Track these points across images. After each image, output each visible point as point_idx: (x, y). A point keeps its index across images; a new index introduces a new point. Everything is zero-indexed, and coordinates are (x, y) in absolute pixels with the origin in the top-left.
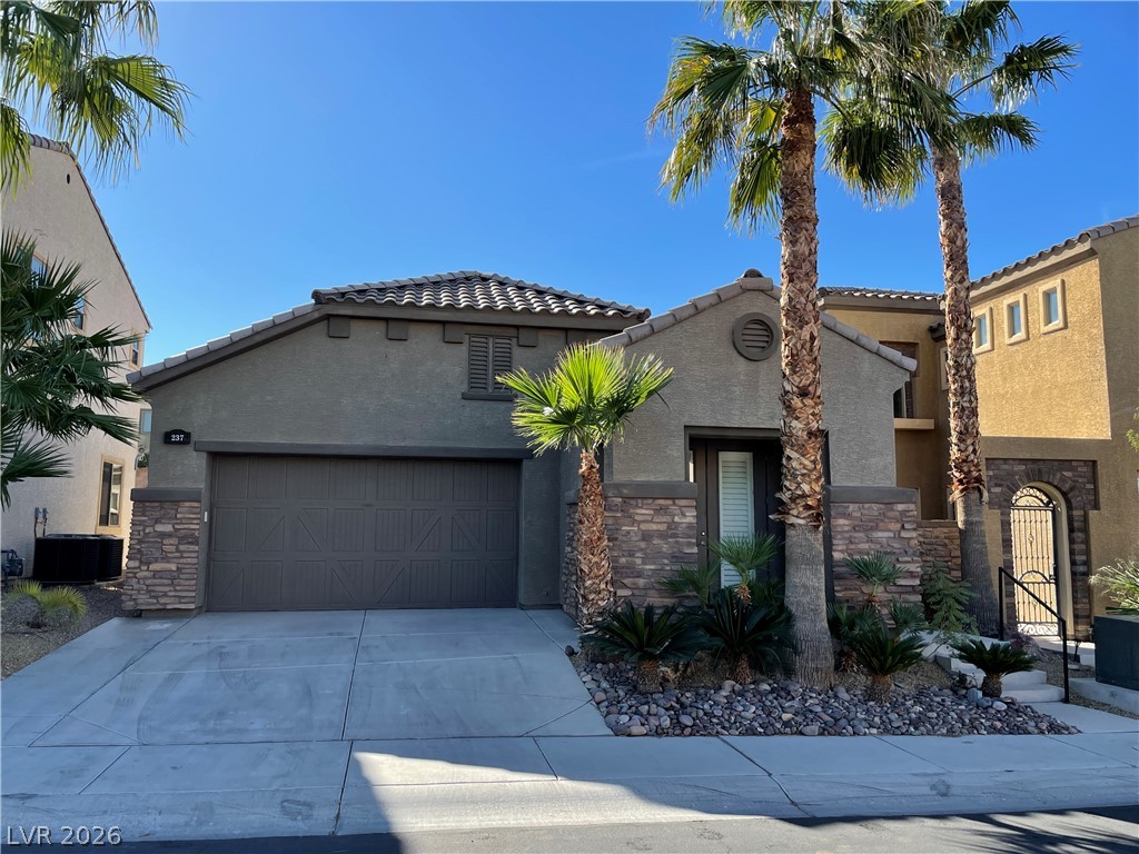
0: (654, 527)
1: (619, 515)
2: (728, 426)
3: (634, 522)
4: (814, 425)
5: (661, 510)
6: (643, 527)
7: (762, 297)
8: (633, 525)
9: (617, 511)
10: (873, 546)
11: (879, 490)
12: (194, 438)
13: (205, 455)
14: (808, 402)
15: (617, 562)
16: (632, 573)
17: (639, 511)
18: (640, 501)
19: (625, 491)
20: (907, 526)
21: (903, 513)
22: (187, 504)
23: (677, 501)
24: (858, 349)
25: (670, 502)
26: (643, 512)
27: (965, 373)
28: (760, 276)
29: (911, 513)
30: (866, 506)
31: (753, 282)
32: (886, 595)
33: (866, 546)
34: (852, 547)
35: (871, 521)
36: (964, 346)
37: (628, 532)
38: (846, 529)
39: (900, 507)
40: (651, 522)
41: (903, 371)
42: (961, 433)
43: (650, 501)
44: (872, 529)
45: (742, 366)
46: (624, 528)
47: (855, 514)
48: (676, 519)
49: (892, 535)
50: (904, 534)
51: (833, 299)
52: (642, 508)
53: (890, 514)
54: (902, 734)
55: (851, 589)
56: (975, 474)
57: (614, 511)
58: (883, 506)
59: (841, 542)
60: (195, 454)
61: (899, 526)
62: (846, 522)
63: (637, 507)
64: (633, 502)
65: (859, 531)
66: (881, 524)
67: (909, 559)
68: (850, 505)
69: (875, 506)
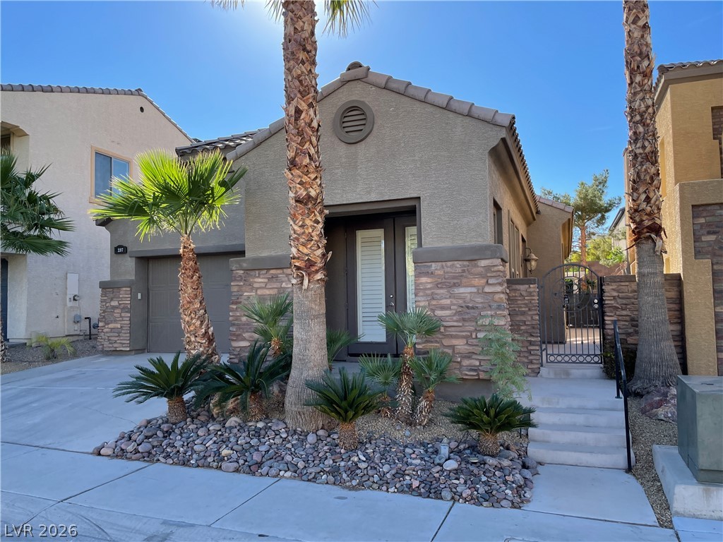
0: (267, 292)
1: (242, 284)
3: (252, 289)
5: (272, 279)
6: (259, 292)
8: (252, 292)
9: (241, 281)
10: (455, 302)
11: (462, 249)
12: (129, 250)
13: (134, 259)
15: (241, 321)
16: (250, 328)
17: (257, 280)
18: (257, 272)
19: (245, 265)
20: (490, 282)
21: (488, 268)
22: (124, 289)
23: (285, 270)
25: (279, 271)
26: (259, 281)
29: (496, 268)
30: (449, 264)
32: (466, 347)
33: (448, 302)
34: (434, 302)
35: (454, 278)
37: (249, 298)
38: (429, 286)
39: (483, 263)
40: (265, 288)
43: (264, 272)
44: (455, 285)
46: (245, 294)
47: (438, 272)
48: (284, 285)
49: (475, 291)
50: (487, 289)
52: (259, 277)
53: (475, 270)
57: (238, 281)
58: (466, 263)
59: (423, 299)
60: (129, 259)
61: (484, 281)
62: (429, 280)
63: (255, 277)
64: (252, 273)
65: (442, 288)
66: (464, 280)
67: (493, 313)
68: (433, 264)
69: (458, 264)
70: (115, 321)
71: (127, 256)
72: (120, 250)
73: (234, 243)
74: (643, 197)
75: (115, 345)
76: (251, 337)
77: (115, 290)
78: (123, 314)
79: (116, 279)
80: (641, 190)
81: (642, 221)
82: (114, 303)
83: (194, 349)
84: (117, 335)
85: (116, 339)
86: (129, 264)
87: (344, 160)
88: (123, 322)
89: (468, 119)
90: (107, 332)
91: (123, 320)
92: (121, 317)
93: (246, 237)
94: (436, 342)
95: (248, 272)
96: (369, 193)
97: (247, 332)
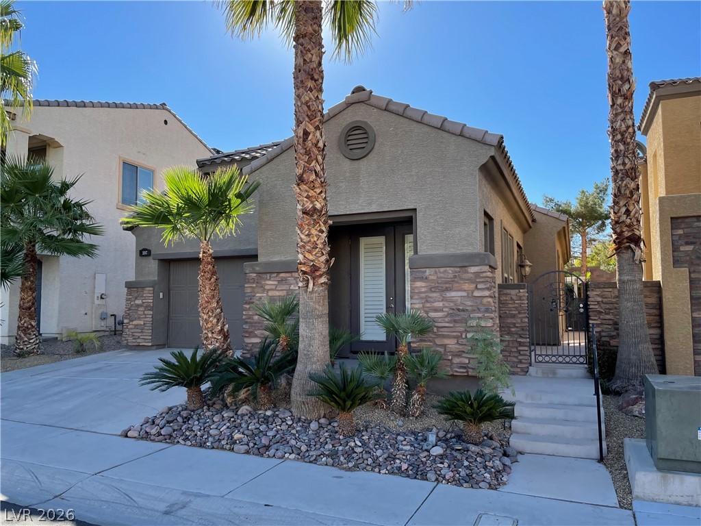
0: (277, 293)
1: (254, 286)
3: (264, 290)
5: (281, 281)
6: (270, 293)
7: (363, 107)
8: (263, 293)
9: (253, 283)
10: (447, 305)
12: (152, 253)
13: (157, 261)
15: (253, 319)
16: (261, 326)
17: (268, 282)
18: (268, 275)
19: (257, 269)
20: (479, 286)
21: (477, 274)
22: (148, 289)
23: (293, 274)
24: (445, 135)
25: (288, 275)
26: (270, 283)
27: (619, 137)
29: (484, 275)
30: (442, 270)
31: (357, 96)
32: (457, 346)
33: (441, 304)
34: (428, 305)
35: (446, 282)
36: (620, 110)
37: (260, 298)
38: (423, 290)
39: (473, 269)
40: (275, 290)
41: (487, 147)
43: (275, 275)
44: (447, 289)
46: (257, 295)
47: (432, 277)
48: (292, 287)
49: (464, 294)
50: (476, 294)
52: (270, 280)
53: (466, 276)
55: (425, 341)
57: (251, 283)
58: (458, 269)
59: (418, 301)
60: (153, 261)
61: (473, 286)
62: (423, 285)
63: (266, 279)
64: (264, 276)
65: (434, 292)
66: (456, 285)
67: (480, 315)
68: (427, 270)
69: (450, 270)
70: (139, 319)
71: (151, 258)
72: (145, 253)
73: (248, 248)
74: (624, 210)
75: (139, 341)
76: (261, 334)
77: (139, 290)
78: (146, 312)
79: (141, 279)
80: (622, 203)
81: (622, 232)
82: (138, 302)
83: (211, 344)
84: (140, 331)
85: (140, 334)
86: (152, 266)
87: (348, 175)
88: (146, 319)
89: (461, 138)
90: (131, 329)
91: (146, 318)
92: (145, 315)
93: (259, 243)
94: (430, 341)
95: (261, 275)
96: (370, 204)
97: (259, 329)
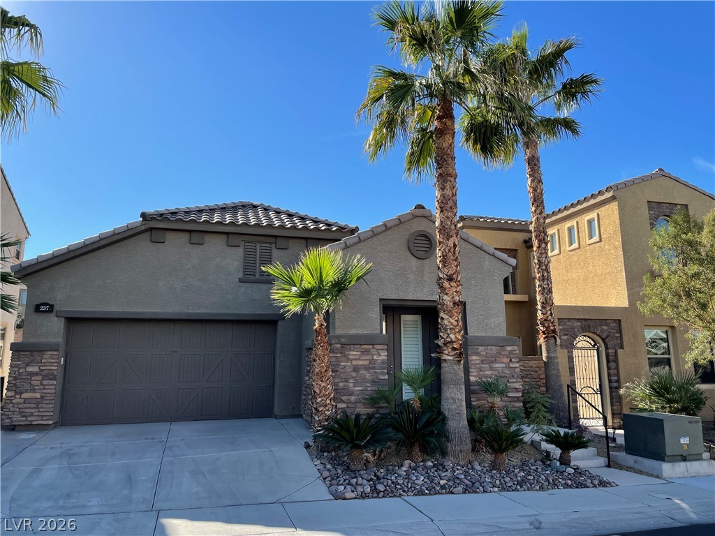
0: (361, 363)
1: (339, 355)
2: (406, 298)
3: (348, 360)
4: (457, 298)
5: (366, 352)
6: (354, 363)
7: (425, 221)
8: (347, 362)
9: (337, 353)
10: (493, 373)
11: (497, 338)
12: (56, 308)
13: (63, 320)
14: (453, 284)
16: (346, 392)
17: (351, 353)
18: (352, 346)
19: (343, 340)
20: (513, 360)
21: (511, 352)
22: (50, 353)
23: (375, 346)
24: (482, 253)
25: (371, 347)
26: (354, 353)
27: (544, 267)
28: (424, 208)
29: (515, 352)
30: (489, 348)
31: (420, 212)
33: (489, 372)
34: (481, 373)
35: (492, 357)
36: (544, 251)
37: (345, 367)
38: (478, 362)
39: (509, 348)
40: (359, 359)
41: (509, 266)
42: (543, 303)
43: (358, 346)
44: (493, 362)
45: (414, 261)
46: (342, 364)
47: (482, 353)
48: (375, 357)
49: (504, 365)
50: (511, 365)
51: (468, 223)
52: (353, 351)
53: (503, 353)
54: (513, 491)
55: (480, 400)
56: (552, 328)
57: (335, 353)
58: (498, 348)
59: (474, 370)
60: (56, 318)
61: (508, 360)
62: (478, 358)
63: (350, 350)
64: (348, 347)
65: (485, 364)
66: (498, 359)
67: (515, 380)
68: (480, 348)
69: (494, 348)
70: (33, 390)
72: (44, 308)
75: (31, 418)
76: (348, 399)
77: (35, 353)
78: (45, 382)
79: (33, 340)
82: (32, 369)
84: (35, 406)
85: (33, 410)
87: (414, 269)
88: (45, 391)
89: (492, 257)
91: (45, 389)
92: (43, 385)
94: (484, 400)
95: (344, 346)
97: (344, 395)
